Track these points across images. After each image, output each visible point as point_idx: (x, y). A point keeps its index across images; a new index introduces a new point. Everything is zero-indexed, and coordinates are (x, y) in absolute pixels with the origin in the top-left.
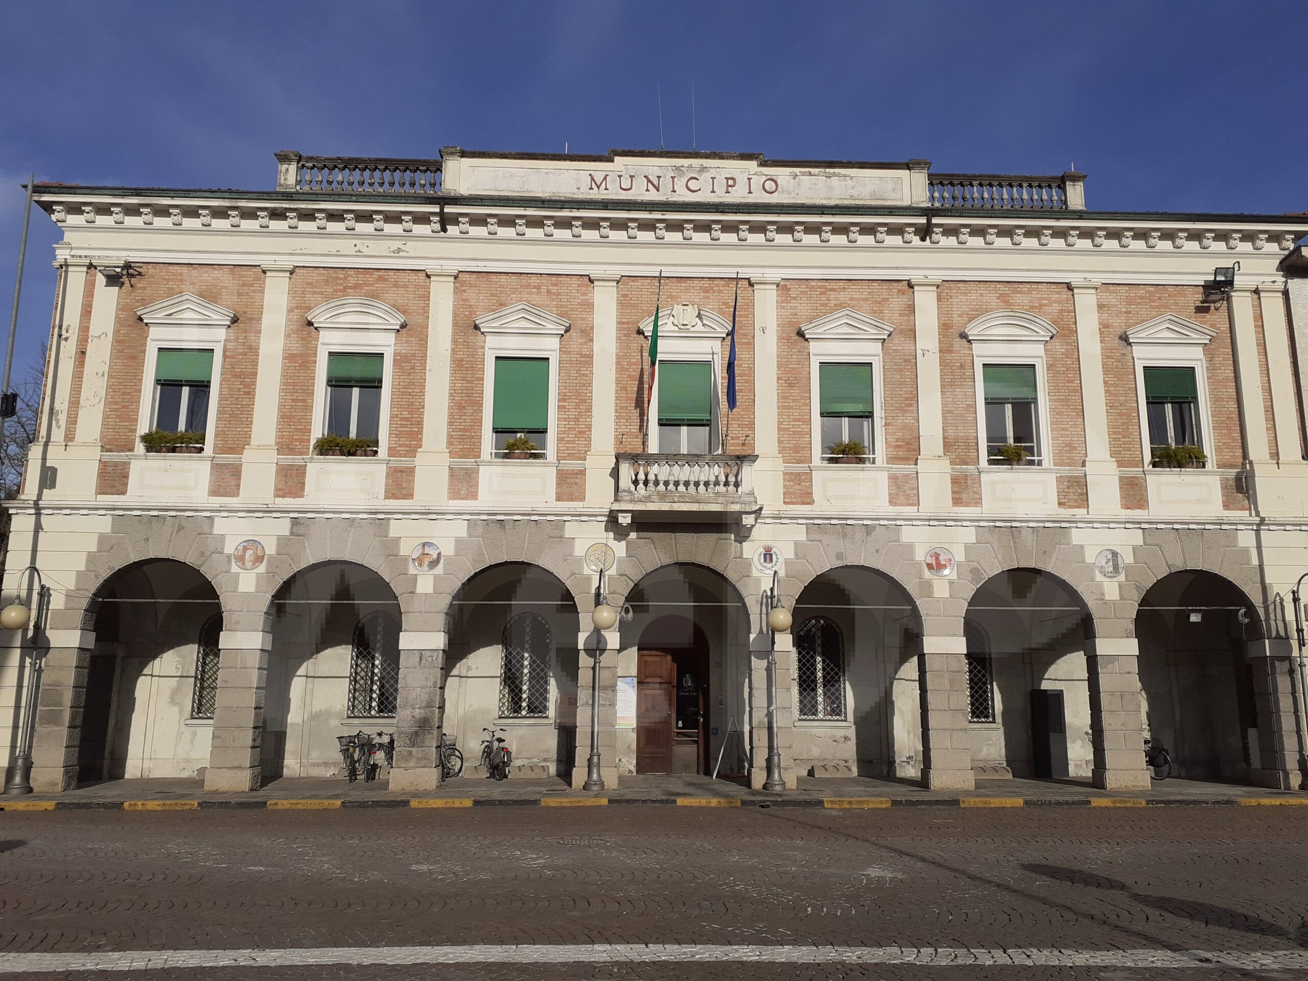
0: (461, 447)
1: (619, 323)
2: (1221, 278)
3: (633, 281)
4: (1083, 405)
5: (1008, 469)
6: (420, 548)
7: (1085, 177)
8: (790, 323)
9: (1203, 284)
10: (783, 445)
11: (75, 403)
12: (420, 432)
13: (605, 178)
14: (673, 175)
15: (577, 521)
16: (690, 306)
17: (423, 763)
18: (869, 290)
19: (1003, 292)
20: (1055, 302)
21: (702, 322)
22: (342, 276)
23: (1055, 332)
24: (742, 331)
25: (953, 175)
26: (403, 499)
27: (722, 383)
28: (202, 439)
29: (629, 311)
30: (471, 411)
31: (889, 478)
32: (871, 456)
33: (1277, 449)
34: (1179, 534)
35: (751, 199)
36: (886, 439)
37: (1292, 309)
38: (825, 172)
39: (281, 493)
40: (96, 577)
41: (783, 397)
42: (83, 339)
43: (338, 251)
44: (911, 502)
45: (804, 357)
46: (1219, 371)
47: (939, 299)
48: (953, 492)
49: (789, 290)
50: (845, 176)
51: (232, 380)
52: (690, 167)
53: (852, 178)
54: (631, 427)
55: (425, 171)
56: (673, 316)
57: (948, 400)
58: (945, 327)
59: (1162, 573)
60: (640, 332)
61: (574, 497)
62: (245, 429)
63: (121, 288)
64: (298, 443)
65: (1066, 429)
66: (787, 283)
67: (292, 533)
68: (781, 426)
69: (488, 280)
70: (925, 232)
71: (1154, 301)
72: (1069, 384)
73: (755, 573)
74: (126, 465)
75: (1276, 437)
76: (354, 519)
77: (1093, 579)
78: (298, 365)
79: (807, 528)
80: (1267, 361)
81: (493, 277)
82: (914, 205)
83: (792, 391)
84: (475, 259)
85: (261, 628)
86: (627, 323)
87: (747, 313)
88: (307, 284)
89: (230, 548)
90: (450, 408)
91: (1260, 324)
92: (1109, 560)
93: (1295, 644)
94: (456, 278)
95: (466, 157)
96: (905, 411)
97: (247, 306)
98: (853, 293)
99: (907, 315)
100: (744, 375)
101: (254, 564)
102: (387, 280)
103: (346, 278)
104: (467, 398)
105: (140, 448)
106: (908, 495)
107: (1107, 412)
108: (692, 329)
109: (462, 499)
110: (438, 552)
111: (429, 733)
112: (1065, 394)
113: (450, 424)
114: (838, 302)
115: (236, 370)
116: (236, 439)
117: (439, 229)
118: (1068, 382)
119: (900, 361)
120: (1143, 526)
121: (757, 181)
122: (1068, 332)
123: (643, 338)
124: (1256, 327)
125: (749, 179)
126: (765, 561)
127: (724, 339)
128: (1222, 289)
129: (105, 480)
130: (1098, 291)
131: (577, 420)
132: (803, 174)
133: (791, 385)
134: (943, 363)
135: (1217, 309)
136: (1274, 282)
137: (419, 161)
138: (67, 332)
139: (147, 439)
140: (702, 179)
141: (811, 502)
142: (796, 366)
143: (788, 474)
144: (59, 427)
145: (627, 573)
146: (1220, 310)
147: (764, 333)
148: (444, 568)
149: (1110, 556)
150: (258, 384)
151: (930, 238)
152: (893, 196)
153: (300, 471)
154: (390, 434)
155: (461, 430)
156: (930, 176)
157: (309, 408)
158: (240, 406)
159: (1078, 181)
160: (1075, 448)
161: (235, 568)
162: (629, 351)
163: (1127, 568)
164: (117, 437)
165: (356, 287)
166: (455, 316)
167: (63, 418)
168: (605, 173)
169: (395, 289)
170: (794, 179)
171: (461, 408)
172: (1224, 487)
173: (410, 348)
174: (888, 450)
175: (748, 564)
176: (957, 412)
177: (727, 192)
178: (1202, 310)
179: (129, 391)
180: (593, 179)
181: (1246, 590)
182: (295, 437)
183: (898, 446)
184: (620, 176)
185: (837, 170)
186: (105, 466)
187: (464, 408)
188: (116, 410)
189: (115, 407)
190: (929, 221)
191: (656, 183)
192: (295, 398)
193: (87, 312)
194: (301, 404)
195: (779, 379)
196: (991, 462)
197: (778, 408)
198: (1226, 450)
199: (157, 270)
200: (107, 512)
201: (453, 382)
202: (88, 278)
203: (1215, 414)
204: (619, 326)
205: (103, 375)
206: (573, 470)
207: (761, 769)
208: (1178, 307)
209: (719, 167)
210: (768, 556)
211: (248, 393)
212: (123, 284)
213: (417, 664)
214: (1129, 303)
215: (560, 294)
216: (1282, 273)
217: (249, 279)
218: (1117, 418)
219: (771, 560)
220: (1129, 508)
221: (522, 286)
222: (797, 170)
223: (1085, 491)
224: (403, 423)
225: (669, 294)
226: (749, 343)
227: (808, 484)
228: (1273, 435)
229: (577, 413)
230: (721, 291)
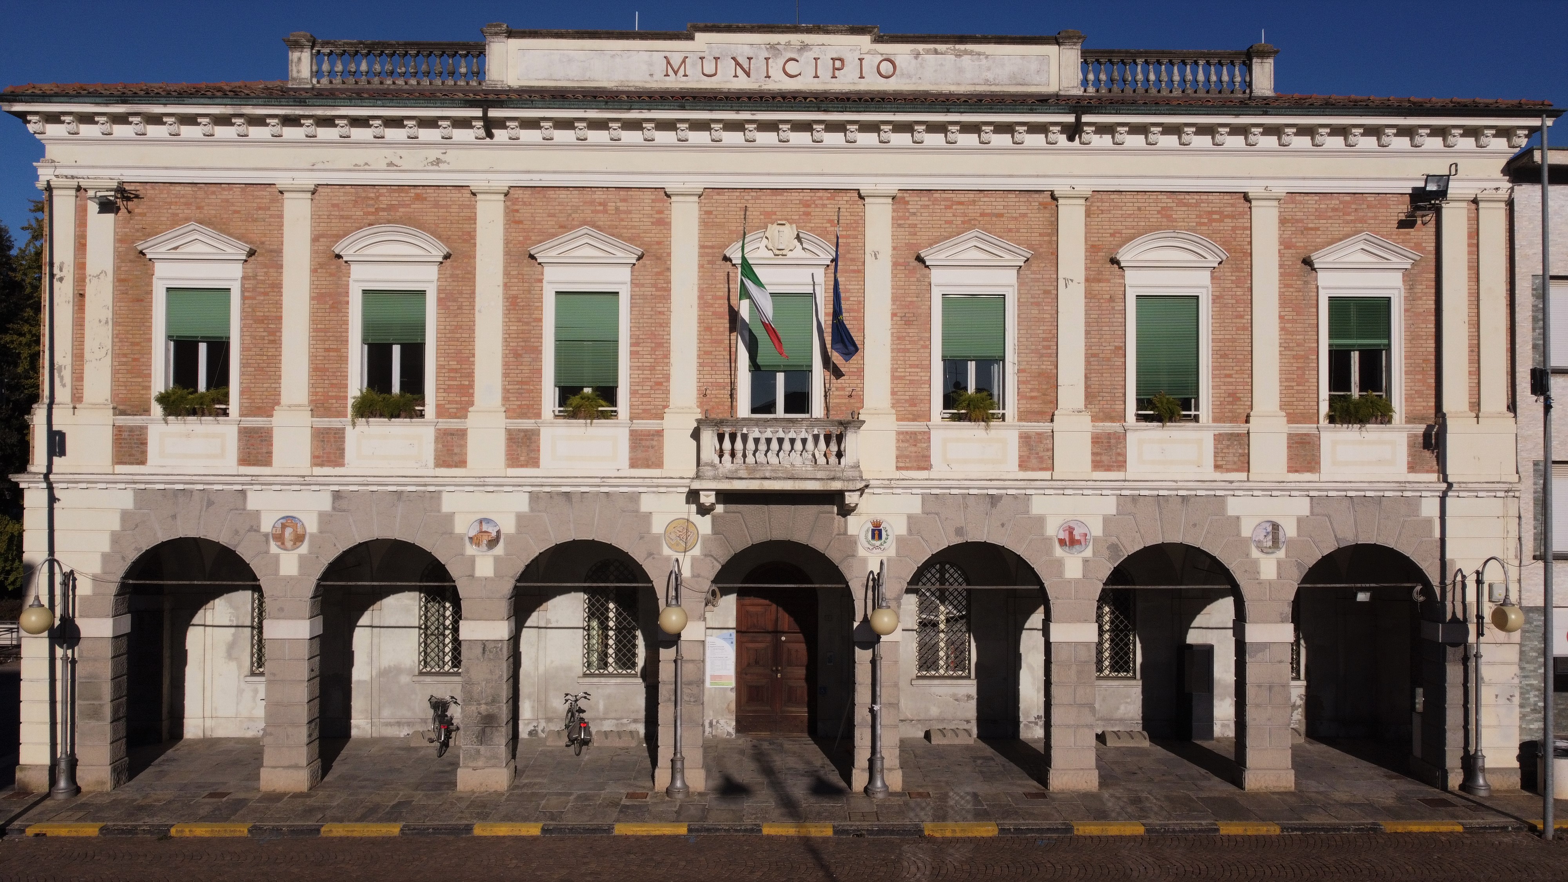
0: (519, 403)
1: (702, 247)
2: (1432, 187)
3: (719, 194)
4: (1252, 346)
5: (1158, 426)
6: (477, 524)
7: (1276, 52)
8: (909, 246)
9: (1410, 192)
10: (897, 397)
11: (78, 356)
12: (471, 386)
13: (684, 61)
14: (767, 56)
15: (654, 492)
16: (788, 225)
17: (493, 762)
18: (1004, 203)
19: (1165, 205)
20: (1228, 216)
21: (802, 244)
22: (372, 195)
23: (1224, 258)
24: (850, 256)
25: (1113, 52)
26: (456, 466)
27: (825, 321)
28: (225, 399)
29: (714, 232)
30: (529, 359)
31: (1021, 437)
32: (1001, 411)
33: (1479, 398)
34: (1353, 502)
35: (863, 86)
36: (1019, 389)
37: (1516, 223)
38: (955, 50)
39: (319, 461)
40: (123, 558)
41: (898, 338)
42: (80, 280)
43: (366, 164)
44: (1044, 466)
45: (924, 287)
46: (1420, 302)
47: (1088, 214)
48: (1093, 454)
49: (907, 203)
50: (979, 54)
51: (254, 326)
52: (788, 44)
53: (987, 57)
54: (716, 376)
55: (466, 56)
56: (767, 238)
57: (1093, 340)
58: (1092, 249)
59: (1328, 548)
60: (726, 259)
61: (650, 463)
62: (273, 385)
63: (117, 213)
64: (334, 401)
65: (1230, 376)
66: (905, 195)
67: (334, 508)
68: (896, 374)
69: (545, 197)
70: (1073, 131)
71: (1349, 214)
72: (1238, 320)
73: (861, 552)
74: (143, 430)
75: (1479, 383)
76: (402, 492)
77: (1247, 555)
78: (328, 306)
79: (923, 499)
80: (1478, 289)
81: (551, 193)
82: (1062, 93)
83: (908, 331)
84: (529, 172)
85: (308, 615)
86: (712, 247)
87: (856, 233)
88: (334, 205)
89: (267, 525)
90: (505, 356)
91: (1475, 241)
92: (1268, 533)
93: (1472, 628)
94: (506, 195)
95: (515, 37)
96: (1042, 356)
97: (265, 235)
98: (985, 207)
99: (1049, 235)
100: (853, 310)
101: (295, 544)
102: (425, 199)
103: (378, 197)
104: (523, 344)
105: (157, 410)
106: (1041, 458)
107: (1281, 354)
108: (790, 254)
109: (522, 466)
110: (496, 529)
111: (497, 730)
112: (1233, 333)
113: (505, 375)
114: (966, 218)
115: (258, 314)
116: (264, 397)
117: (484, 135)
118: (1237, 317)
119: (1039, 292)
120: (1312, 493)
121: (871, 62)
122: (1242, 255)
123: (730, 266)
124: (1469, 245)
125: (861, 60)
126: (873, 537)
127: (828, 266)
128: (1433, 202)
129: (122, 447)
130: (1282, 202)
131: (652, 368)
132: (928, 52)
133: (908, 323)
134: (1090, 295)
135: (1424, 224)
136: (1497, 189)
137: (458, 44)
138: (61, 270)
139: (163, 399)
140: (802, 60)
141: (928, 467)
142: (915, 299)
143: (902, 433)
144: (64, 386)
145: (712, 553)
146: (1427, 225)
147: (876, 258)
148: (505, 548)
149: (1270, 529)
150: (284, 330)
151: (1080, 137)
152: (1037, 79)
153: (339, 435)
154: (437, 389)
155: (518, 383)
156: (1084, 54)
157: (343, 359)
158: (265, 358)
159: (1268, 57)
160: (1239, 399)
161: (274, 548)
162: (714, 282)
163: (1290, 542)
164: (129, 396)
165: (390, 208)
166: (507, 242)
167: (67, 374)
168: (683, 55)
169: (436, 210)
170: (916, 58)
171: (517, 355)
172: (1411, 445)
173: (455, 284)
174: (1021, 402)
175: (852, 542)
176: (1103, 355)
177: (834, 77)
178: (1406, 224)
179: (137, 340)
180: (668, 63)
181: (1423, 565)
182: (330, 394)
183: (1032, 398)
184: (702, 58)
185: (970, 47)
186: (120, 431)
187: (520, 355)
188: (125, 364)
189: (124, 360)
190: (1078, 119)
191: (746, 66)
192: (327, 346)
193: (81, 245)
194: (335, 354)
195: (894, 315)
196: (1140, 418)
197: (893, 351)
198: (1418, 400)
199: (157, 192)
200: (127, 486)
201: (507, 324)
202: (78, 202)
203: (1410, 356)
204: (703, 251)
205: (107, 322)
206: (649, 431)
207: (863, 770)
208: (1377, 222)
209: (823, 45)
210: (876, 532)
211: (273, 342)
212: (118, 209)
213: (480, 655)
214: (1319, 217)
215: (630, 212)
216: (1507, 178)
217: (265, 201)
218: (1292, 361)
219: (880, 537)
220: (1296, 471)
221: (585, 203)
222: (920, 47)
223: (1246, 451)
224: (452, 375)
225: (762, 210)
226: (858, 271)
227: (925, 445)
228: (1476, 381)
229: (652, 360)
230: (824, 206)
